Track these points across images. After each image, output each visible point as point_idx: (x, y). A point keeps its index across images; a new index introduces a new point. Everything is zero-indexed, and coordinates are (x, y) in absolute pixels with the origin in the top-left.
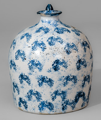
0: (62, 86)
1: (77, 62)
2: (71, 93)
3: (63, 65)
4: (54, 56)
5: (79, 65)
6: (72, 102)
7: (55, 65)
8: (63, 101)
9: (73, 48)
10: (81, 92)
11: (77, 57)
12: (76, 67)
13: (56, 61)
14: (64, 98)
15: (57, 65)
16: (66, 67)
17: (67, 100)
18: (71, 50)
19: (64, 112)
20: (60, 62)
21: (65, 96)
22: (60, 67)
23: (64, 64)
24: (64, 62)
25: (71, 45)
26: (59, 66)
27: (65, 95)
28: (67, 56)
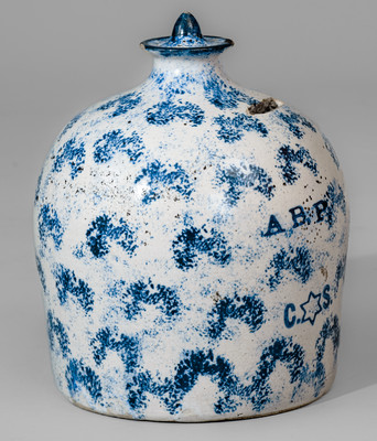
0: (120, 315)
1: (179, 238)
2: (157, 350)
3: (120, 240)
4: (97, 200)
5: (187, 250)
6: (162, 383)
7: (95, 234)
8: (127, 371)
9: (171, 182)
10: (206, 353)
11: (182, 219)
12: (172, 254)
13: (98, 220)
14: (133, 364)
15: (99, 237)
16: (130, 248)
17: (144, 371)
18: (162, 188)
19: (136, 416)
20: (111, 226)
21: (136, 356)
22: (109, 243)
23: (123, 235)
24: (123, 229)
25: (165, 171)
26: (108, 239)
27: (133, 353)
28: (140, 208)
